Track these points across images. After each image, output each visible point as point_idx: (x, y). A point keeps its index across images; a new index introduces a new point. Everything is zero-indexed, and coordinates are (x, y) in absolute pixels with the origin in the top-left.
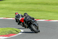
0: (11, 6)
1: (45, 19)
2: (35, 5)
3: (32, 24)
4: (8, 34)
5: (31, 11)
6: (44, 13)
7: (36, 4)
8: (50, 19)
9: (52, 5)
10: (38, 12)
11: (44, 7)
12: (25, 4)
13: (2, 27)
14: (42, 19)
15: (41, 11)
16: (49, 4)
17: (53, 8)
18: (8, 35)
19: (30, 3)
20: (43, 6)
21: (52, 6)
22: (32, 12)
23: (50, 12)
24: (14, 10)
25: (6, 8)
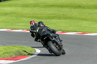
0: (19, 10)
1: (77, 31)
2: (60, 9)
3: (51, 40)
4: (14, 56)
5: (53, 18)
6: (75, 21)
7: (62, 6)
8: (85, 31)
9: (89, 8)
10: (64, 21)
11: (75, 12)
12: (43, 7)
13: (4, 45)
14: (72, 31)
15: (70, 18)
16: (83, 7)
17: (90, 14)
18: (14, 58)
19: (52, 6)
20: (73, 10)
21: (88, 11)
22: (54, 21)
23: (85, 20)
24: (25, 17)
25: (11, 13)
